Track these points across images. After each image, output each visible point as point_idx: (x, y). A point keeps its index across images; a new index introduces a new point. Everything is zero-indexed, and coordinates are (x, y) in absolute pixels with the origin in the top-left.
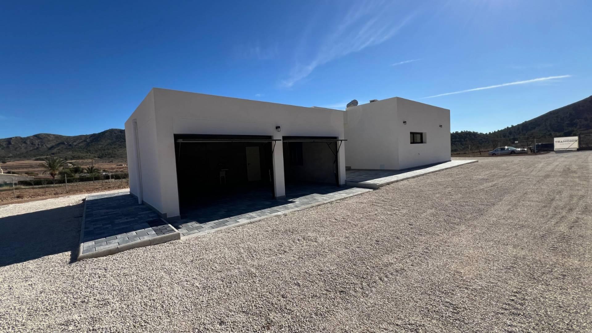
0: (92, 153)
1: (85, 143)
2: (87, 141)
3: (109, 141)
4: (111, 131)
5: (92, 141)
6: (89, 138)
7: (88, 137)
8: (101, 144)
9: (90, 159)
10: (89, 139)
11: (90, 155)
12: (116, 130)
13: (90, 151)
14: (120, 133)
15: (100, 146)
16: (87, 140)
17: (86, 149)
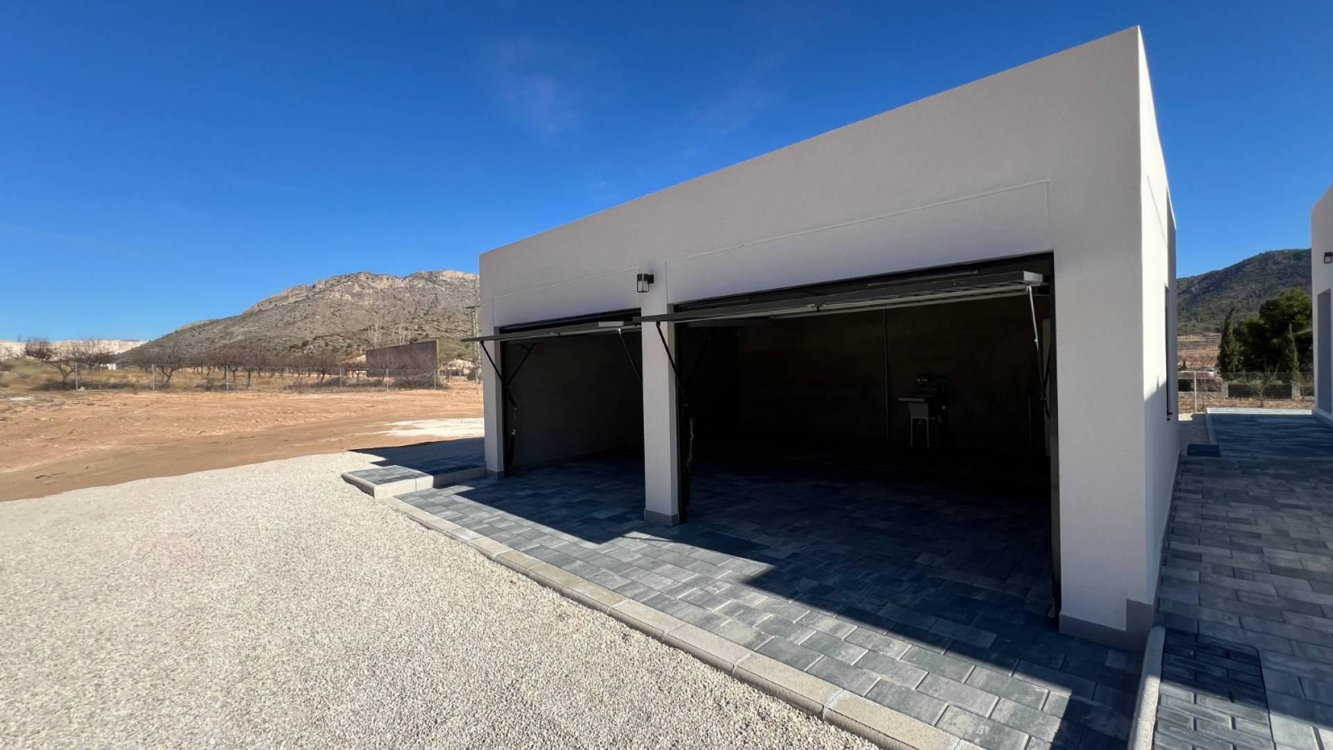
0: (1202, 320)
1: (1187, 296)
2: (1191, 292)
3: (1254, 286)
4: (1265, 259)
5: (1206, 290)
6: (1199, 283)
7: (1196, 281)
8: (1230, 297)
9: (1194, 334)
10: (1197, 286)
11: (1194, 326)
12: (1282, 252)
13: (1196, 314)
14: (1292, 262)
15: (1224, 302)
16: (1193, 289)
17: (1188, 311)
